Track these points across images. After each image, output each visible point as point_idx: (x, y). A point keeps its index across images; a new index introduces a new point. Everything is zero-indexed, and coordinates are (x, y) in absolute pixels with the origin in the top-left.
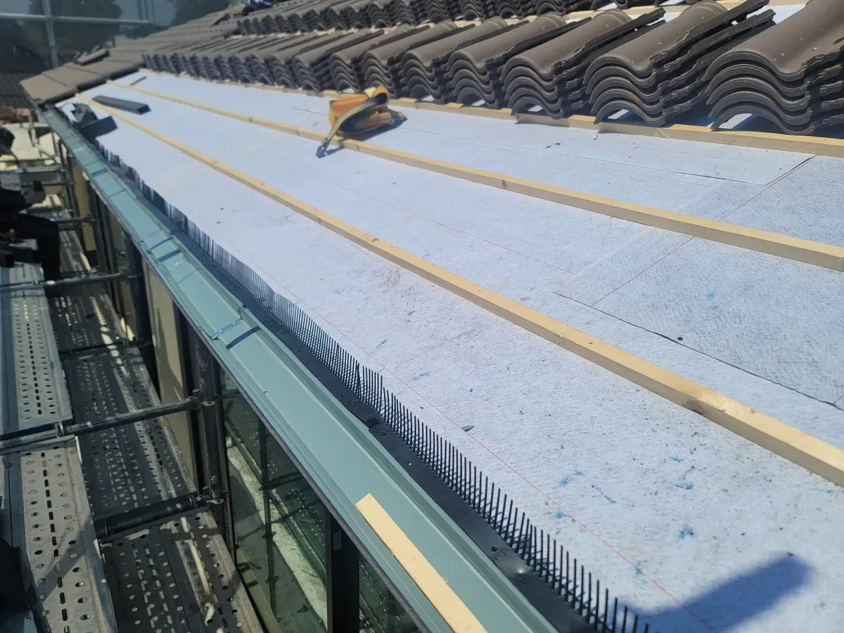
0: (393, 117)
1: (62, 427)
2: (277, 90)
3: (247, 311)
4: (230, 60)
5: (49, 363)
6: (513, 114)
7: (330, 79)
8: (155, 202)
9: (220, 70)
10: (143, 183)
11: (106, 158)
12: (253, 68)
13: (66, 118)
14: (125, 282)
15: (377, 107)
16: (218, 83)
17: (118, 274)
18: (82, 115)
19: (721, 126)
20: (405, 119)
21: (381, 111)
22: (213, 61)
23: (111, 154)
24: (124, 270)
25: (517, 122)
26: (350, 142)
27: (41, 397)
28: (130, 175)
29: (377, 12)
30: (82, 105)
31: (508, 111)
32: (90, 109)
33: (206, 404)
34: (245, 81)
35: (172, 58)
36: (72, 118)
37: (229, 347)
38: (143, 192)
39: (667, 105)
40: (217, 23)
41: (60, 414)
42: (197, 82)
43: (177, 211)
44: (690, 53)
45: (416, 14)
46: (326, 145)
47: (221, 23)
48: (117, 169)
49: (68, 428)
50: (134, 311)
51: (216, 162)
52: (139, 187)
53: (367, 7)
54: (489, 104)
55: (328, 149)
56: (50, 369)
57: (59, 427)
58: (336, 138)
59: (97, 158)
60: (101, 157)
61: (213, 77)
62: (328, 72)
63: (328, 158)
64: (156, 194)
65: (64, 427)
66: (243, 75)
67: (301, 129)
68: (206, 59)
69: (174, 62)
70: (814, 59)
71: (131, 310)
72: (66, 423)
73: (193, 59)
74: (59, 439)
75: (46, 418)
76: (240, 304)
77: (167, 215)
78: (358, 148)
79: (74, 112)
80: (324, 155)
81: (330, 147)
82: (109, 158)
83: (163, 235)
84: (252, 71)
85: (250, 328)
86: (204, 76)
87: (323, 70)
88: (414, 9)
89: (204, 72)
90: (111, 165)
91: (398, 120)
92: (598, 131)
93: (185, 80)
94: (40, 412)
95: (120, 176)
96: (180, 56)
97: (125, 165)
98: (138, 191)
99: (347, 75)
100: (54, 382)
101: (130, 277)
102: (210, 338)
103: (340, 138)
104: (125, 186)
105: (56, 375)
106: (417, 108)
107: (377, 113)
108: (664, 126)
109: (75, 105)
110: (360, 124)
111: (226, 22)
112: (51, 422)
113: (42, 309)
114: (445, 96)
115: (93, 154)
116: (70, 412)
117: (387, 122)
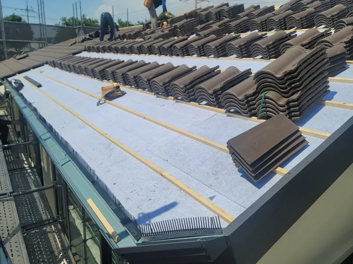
0: (121, 93)
1: (9, 194)
2: (89, 78)
3: (67, 155)
4: (73, 66)
5: (4, 173)
6: (154, 95)
7: (105, 77)
8: (42, 120)
9: (70, 69)
10: (39, 114)
11: (27, 103)
12: (81, 70)
13: (12, 85)
14: (31, 145)
15: (116, 90)
16: (69, 72)
17: (29, 142)
18: (18, 84)
19: (200, 103)
20: (126, 93)
21: (117, 91)
22: (67, 65)
23: (29, 102)
24: (32, 141)
25: (156, 97)
26: (107, 101)
27: (2, 185)
28: (35, 110)
29: (126, 49)
30: (18, 80)
31: (153, 93)
32: (21, 82)
33: (58, 186)
34: (78, 73)
35: (53, 62)
36: (14, 84)
37: (62, 166)
38: (39, 116)
39: (189, 97)
40: (71, 45)
41: (9, 190)
42: (61, 71)
43: (50, 124)
44: (193, 84)
45: (139, 51)
46: (99, 102)
47: (73, 45)
48: (31, 107)
49: (11, 194)
50: (35, 155)
51: (64, 106)
52: (38, 114)
53: (123, 47)
54: (149, 91)
55: (100, 103)
56: (5, 176)
57: (8, 194)
58: (103, 99)
59: (23, 102)
60: (25, 102)
61: (67, 71)
62: (104, 75)
63: (100, 106)
64: (43, 118)
65: (10, 194)
66: (77, 72)
67: (93, 96)
68: (65, 64)
69: (53, 63)
70: (215, 89)
71: (34, 155)
72: (10, 193)
73: (60, 64)
74: (8, 198)
75: (4, 191)
76: (66, 153)
77: (46, 125)
78: (109, 103)
79: (15, 83)
80: (99, 105)
81: (101, 102)
82: (28, 103)
83: (46, 131)
84: (80, 71)
85: (68, 160)
86: (64, 70)
87: (103, 74)
88: (138, 50)
89: (64, 68)
90: (28, 105)
91: (123, 94)
92: (175, 102)
93: (57, 70)
94: (2, 190)
95: (32, 110)
96: (56, 62)
97: (33, 106)
98: (37, 116)
99: (110, 76)
100: (6, 180)
101: (34, 143)
102: (57, 163)
103: (105, 99)
104: (33, 113)
105: (7, 177)
106: (131, 89)
107: (116, 92)
108: (189, 102)
109: (15, 80)
110: (111, 95)
111: (75, 45)
112: (6, 193)
113: (2, 155)
114: (138, 87)
115: (22, 100)
116: (12, 189)
117: (120, 94)
